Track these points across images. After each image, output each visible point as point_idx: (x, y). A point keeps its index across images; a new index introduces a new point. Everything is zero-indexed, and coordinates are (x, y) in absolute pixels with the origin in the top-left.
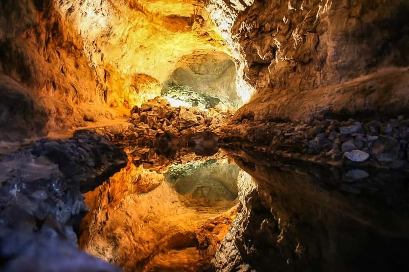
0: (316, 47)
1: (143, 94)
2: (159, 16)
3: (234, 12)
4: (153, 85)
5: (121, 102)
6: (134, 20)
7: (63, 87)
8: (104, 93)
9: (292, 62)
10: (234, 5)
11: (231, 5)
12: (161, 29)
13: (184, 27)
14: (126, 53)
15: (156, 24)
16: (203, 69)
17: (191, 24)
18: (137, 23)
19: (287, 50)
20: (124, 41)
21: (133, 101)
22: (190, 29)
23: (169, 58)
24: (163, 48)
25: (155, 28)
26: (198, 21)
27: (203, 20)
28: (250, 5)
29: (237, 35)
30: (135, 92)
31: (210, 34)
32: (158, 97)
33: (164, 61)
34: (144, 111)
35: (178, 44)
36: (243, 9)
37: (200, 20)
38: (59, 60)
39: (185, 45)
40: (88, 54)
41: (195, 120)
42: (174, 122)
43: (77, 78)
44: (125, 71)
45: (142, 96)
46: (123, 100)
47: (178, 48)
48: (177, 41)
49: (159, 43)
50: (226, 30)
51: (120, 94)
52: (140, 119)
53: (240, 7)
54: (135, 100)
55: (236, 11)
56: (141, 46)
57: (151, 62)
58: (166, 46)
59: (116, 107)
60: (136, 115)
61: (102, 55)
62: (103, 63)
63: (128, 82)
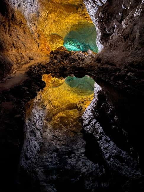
0: (131, 32)
1: (55, 44)
2: (62, 5)
3: (97, 6)
4: (60, 40)
5: (46, 48)
6: (50, 8)
7: (19, 46)
8: (38, 44)
9: (121, 36)
10: (97, 3)
11: (96, 3)
12: (63, 12)
13: (74, 10)
14: (47, 24)
15: (61, 9)
16: (83, 31)
17: (77, 9)
18: (52, 9)
19: (119, 30)
20: (46, 19)
21: (51, 48)
22: (77, 12)
23: (67, 26)
24: (64, 21)
25: (60, 11)
26: (80, 7)
27: (83, 7)
28: (104, 3)
29: (98, 19)
30: (52, 43)
31: (86, 14)
32: (62, 46)
33: (65, 28)
34: (55, 53)
35: (71, 19)
36: (101, 5)
37: (82, 7)
38: (16, 32)
39: (74, 19)
40: (30, 26)
41: (77, 59)
42: (68, 59)
43: (25, 39)
44: (47, 33)
45: (55, 45)
46: (46, 47)
47: (71, 21)
48: (71, 18)
49: (62, 19)
50: (93, 16)
51: (45, 44)
52: (54, 58)
53: (100, 4)
54: (52, 47)
55: (98, 6)
56: (54, 21)
57: (59, 28)
58: (66, 20)
59: (44, 50)
60: (52, 55)
61: (36, 26)
62: (37, 30)
63: (49, 39)
